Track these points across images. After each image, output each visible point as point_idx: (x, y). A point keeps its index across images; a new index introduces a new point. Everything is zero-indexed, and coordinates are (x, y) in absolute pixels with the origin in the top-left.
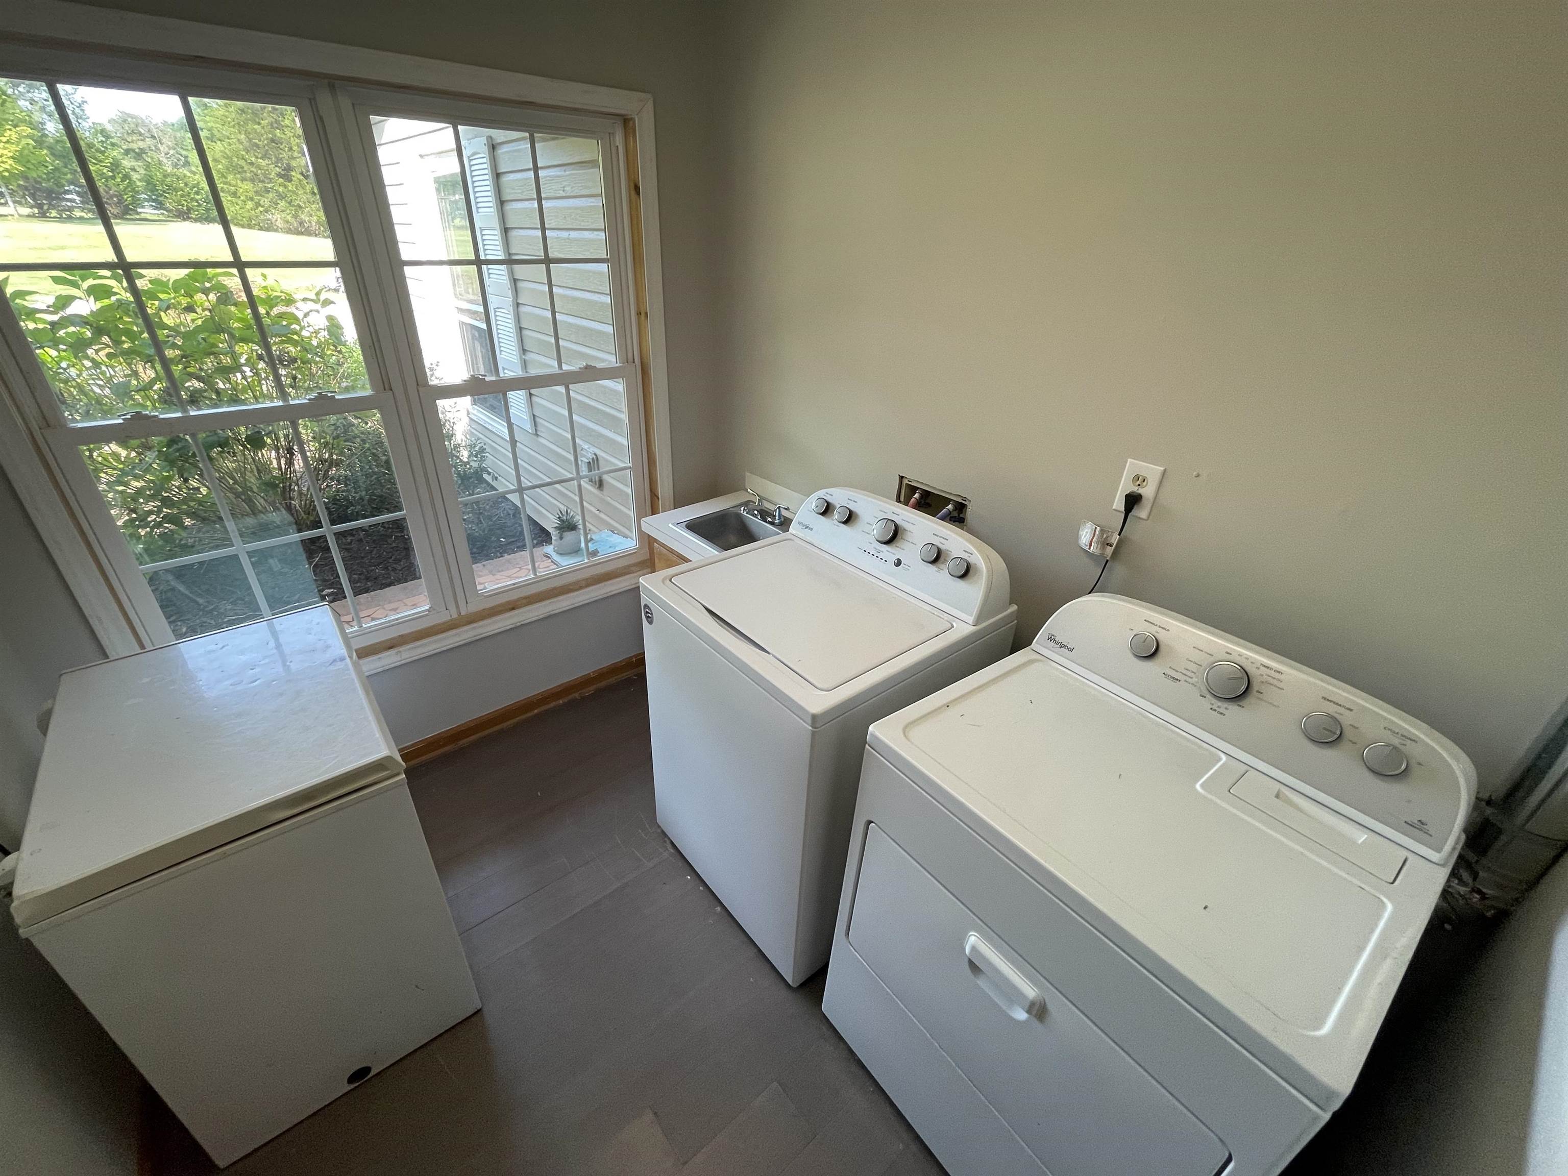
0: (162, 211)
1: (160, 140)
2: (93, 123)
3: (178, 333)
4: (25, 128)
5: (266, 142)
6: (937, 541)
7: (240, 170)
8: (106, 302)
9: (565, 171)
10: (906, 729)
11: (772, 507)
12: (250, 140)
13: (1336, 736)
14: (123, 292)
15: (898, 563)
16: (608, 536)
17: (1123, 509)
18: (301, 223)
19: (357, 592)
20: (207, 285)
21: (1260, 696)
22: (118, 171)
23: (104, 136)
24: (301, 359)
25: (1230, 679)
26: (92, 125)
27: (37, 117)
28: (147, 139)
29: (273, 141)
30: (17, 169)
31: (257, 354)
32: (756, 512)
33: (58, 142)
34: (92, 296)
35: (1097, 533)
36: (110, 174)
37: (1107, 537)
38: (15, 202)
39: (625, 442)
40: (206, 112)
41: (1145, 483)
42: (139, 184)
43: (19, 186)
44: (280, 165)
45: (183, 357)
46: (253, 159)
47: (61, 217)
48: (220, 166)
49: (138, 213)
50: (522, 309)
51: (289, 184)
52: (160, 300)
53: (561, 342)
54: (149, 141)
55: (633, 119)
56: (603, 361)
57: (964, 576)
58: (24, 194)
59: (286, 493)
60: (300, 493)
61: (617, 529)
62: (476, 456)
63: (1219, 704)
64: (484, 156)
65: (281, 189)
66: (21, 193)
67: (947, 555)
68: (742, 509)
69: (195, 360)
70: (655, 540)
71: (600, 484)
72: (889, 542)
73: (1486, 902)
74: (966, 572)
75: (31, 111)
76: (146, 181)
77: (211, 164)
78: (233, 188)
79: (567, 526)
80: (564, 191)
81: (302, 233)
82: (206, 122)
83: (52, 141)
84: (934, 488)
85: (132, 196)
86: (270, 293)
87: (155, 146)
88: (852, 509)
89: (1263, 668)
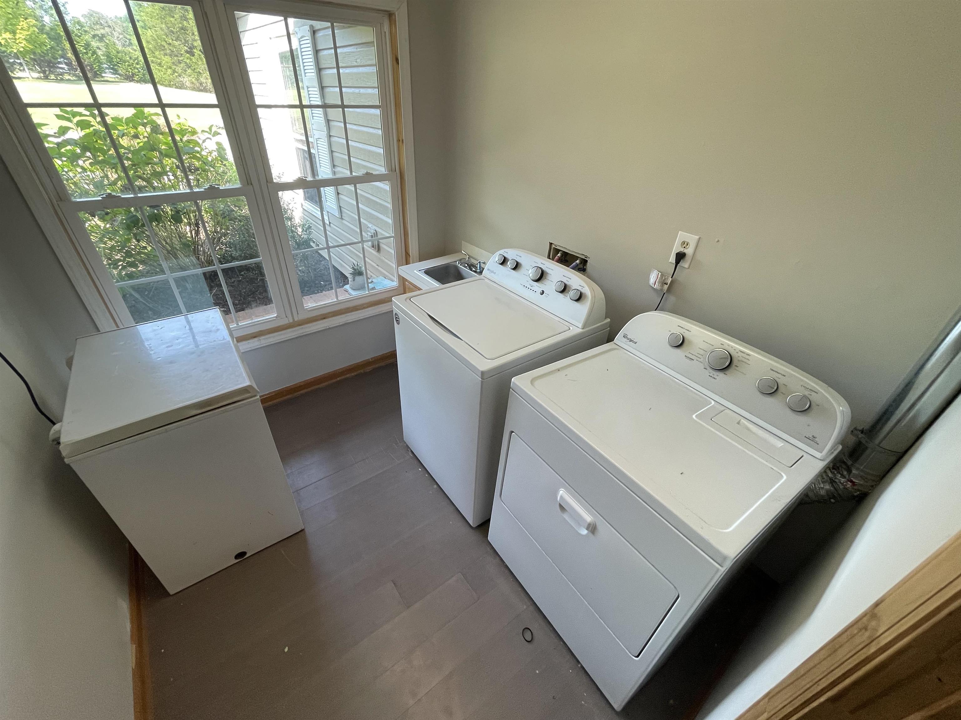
0: (117, 76)
1: (114, 29)
2: (73, 17)
3: (129, 150)
4: (32, 20)
5: (178, 29)
6: (565, 280)
7: (163, 48)
8: (87, 131)
9: (357, 49)
10: (533, 381)
11: (475, 262)
12: (168, 28)
13: (774, 390)
14: (97, 125)
15: (543, 293)
16: (382, 280)
17: (674, 262)
18: (201, 84)
19: (237, 311)
20: (145, 121)
21: (737, 368)
22: (89, 49)
23: (79, 26)
24: (201, 168)
25: (722, 358)
26: (72, 19)
27: (39, 12)
28: (106, 28)
29: (182, 29)
30: (29, 48)
31: (176, 165)
32: (466, 265)
33: (51, 29)
34: (79, 128)
35: (659, 276)
36: (85, 51)
37: (665, 279)
38: (29, 69)
39: (390, 221)
40: (141, 9)
41: (688, 246)
42: (102, 57)
43: (31, 58)
44: (187, 45)
45: (134, 165)
46: (170, 41)
47: (57, 79)
48: (150, 46)
49: (103, 77)
50: (333, 139)
51: (193, 57)
52: (119, 130)
53: (352, 159)
54: (107, 29)
55: (394, 14)
56: (377, 170)
57: (578, 300)
58: (34, 64)
59: (196, 252)
60: (204, 251)
61: (387, 276)
62: (306, 231)
63: (714, 373)
64: (308, 38)
65: (188, 61)
66: (33, 63)
67: (570, 288)
68: (458, 262)
69: (140, 168)
70: (407, 280)
71: (379, 249)
72: (538, 280)
73: (855, 487)
74: (580, 298)
75: (34, 8)
76: (107, 56)
77: (145, 45)
78: (159, 61)
79: (357, 273)
80: (356, 62)
81: (201, 91)
82: (141, 16)
83: (48, 29)
84: (570, 250)
85: (99, 66)
86: (183, 127)
87: (111, 33)
88: (518, 261)
89: (740, 353)
